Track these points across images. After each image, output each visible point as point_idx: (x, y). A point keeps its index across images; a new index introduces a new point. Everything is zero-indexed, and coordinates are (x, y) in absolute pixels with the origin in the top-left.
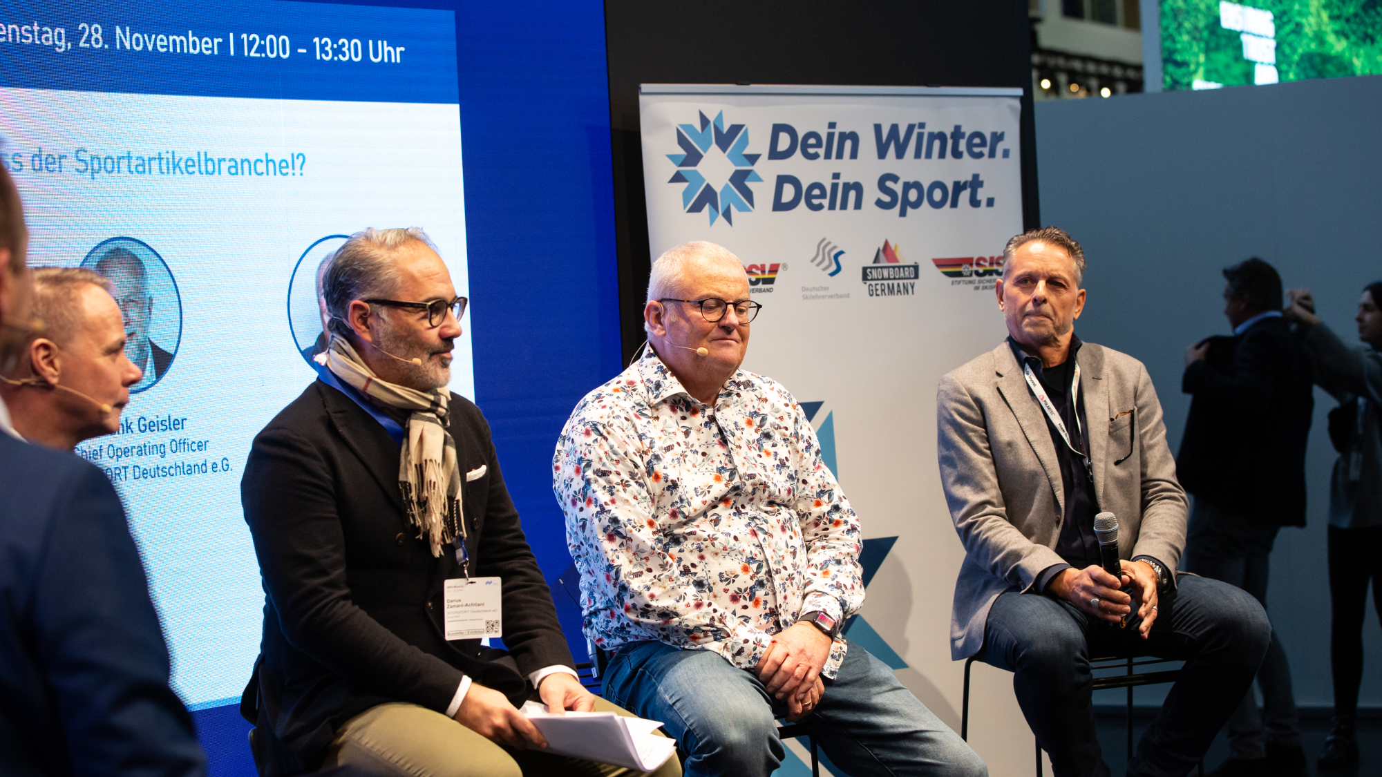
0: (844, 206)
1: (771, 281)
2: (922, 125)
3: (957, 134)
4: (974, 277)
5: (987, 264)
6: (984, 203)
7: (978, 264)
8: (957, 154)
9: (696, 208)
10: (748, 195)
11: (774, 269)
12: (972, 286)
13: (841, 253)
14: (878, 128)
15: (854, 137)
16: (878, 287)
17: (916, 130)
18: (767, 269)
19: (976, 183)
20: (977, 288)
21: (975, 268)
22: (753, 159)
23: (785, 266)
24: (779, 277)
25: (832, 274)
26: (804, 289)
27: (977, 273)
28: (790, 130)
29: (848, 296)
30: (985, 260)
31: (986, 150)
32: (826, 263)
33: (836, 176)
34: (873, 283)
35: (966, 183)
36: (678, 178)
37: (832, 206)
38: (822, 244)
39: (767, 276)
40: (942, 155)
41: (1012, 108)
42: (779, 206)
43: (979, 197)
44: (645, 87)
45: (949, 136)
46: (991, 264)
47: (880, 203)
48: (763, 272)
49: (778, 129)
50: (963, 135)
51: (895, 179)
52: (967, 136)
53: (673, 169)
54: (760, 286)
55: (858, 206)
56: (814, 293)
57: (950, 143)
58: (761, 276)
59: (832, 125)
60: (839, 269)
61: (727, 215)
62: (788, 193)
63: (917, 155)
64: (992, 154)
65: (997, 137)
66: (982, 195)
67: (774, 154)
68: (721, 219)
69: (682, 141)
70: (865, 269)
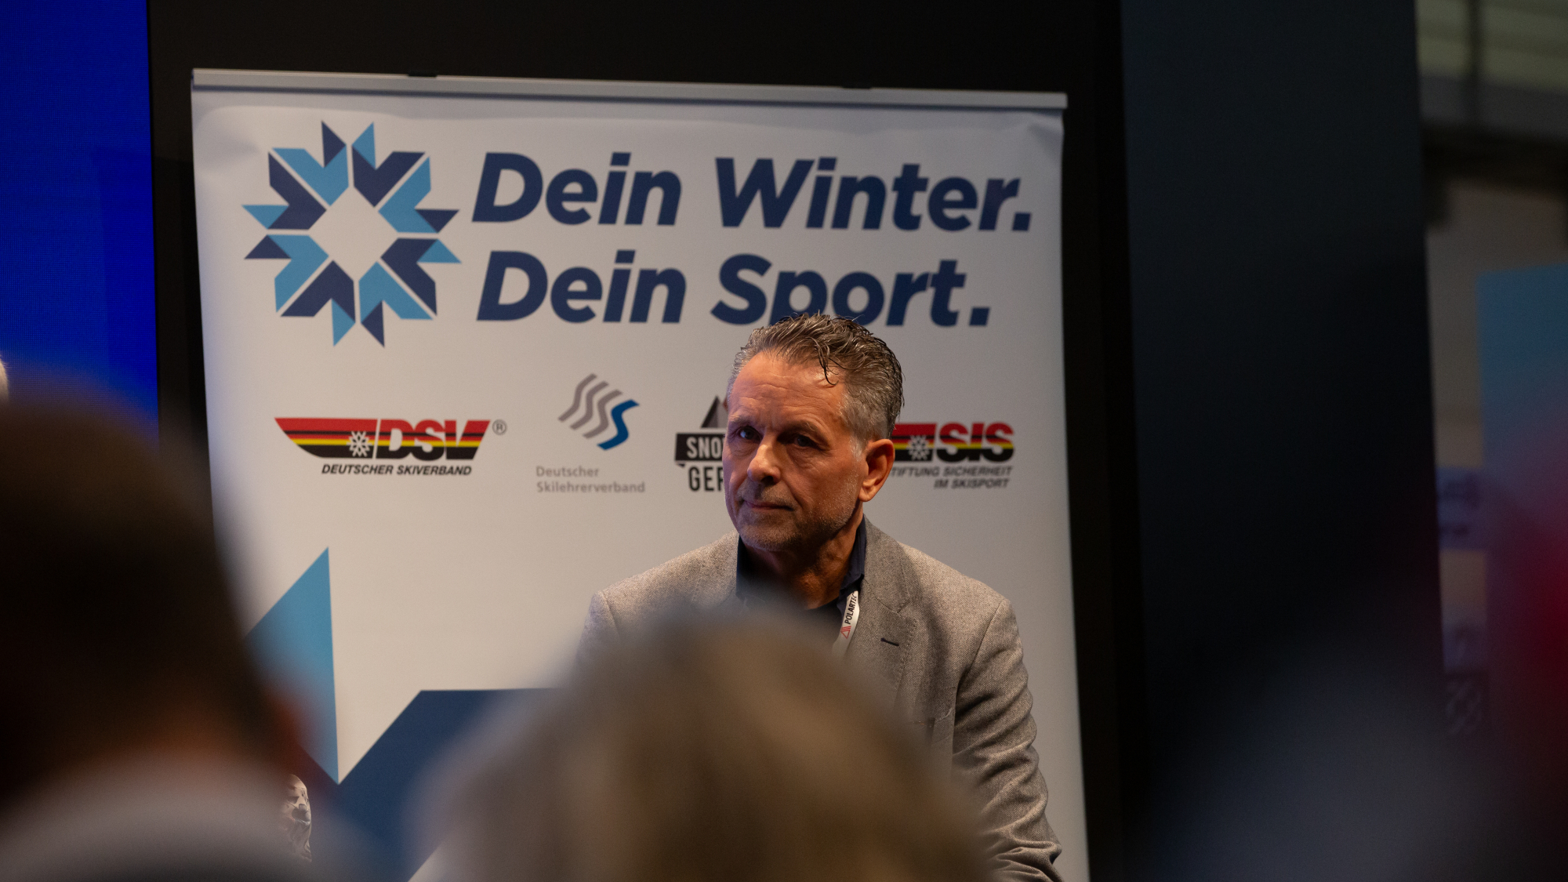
0: (640, 314)
1: (469, 453)
2: (828, 163)
3: (910, 181)
4: (936, 462)
5: (967, 438)
6: (964, 317)
7: (946, 437)
8: (906, 221)
9: (305, 307)
10: (426, 289)
11: (476, 430)
12: (931, 480)
13: (631, 404)
14: (725, 168)
15: (670, 184)
16: (712, 474)
17: (814, 173)
18: (460, 430)
19: (948, 278)
20: (942, 484)
21: (938, 444)
22: (439, 218)
23: (500, 427)
24: (486, 446)
25: (606, 446)
26: (541, 471)
27: (943, 455)
28: (526, 168)
29: (641, 488)
30: (962, 429)
31: (974, 215)
32: (595, 422)
33: (625, 256)
34: (701, 465)
35: (924, 278)
36: (266, 250)
37: (613, 314)
38: (587, 389)
39: (458, 443)
40: (872, 221)
41: (1040, 133)
42: (491, 309)
43: (953, 306)
44: (201, 75)
45: (889, 184)
46: (976, 437)
47: (722, 312)
48: (451, 435)
49: (495, 164)
50: (922, 184)
51: (760, 265)
52: (931, 186)
53: (258, 232)
54: (443, 461)
55: (672, 314)
56: (563, 480)
57: (891, 199)
58: (444, 443)
59: (621, 159)
60: (622, 435)
61: (375, 324)
62: (515, 286)
63: (815, 220)
64: (988, 222)
65: (1001, 190)
66: (960, 301)
67: (487, 210)
68: (358, 332)
69: (279, 178)
70: (682, 439)
